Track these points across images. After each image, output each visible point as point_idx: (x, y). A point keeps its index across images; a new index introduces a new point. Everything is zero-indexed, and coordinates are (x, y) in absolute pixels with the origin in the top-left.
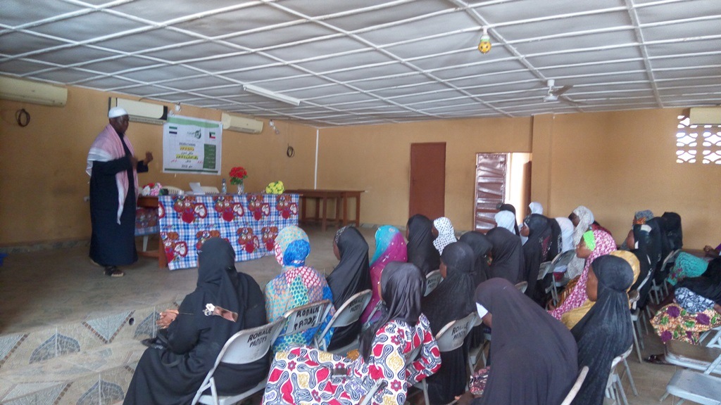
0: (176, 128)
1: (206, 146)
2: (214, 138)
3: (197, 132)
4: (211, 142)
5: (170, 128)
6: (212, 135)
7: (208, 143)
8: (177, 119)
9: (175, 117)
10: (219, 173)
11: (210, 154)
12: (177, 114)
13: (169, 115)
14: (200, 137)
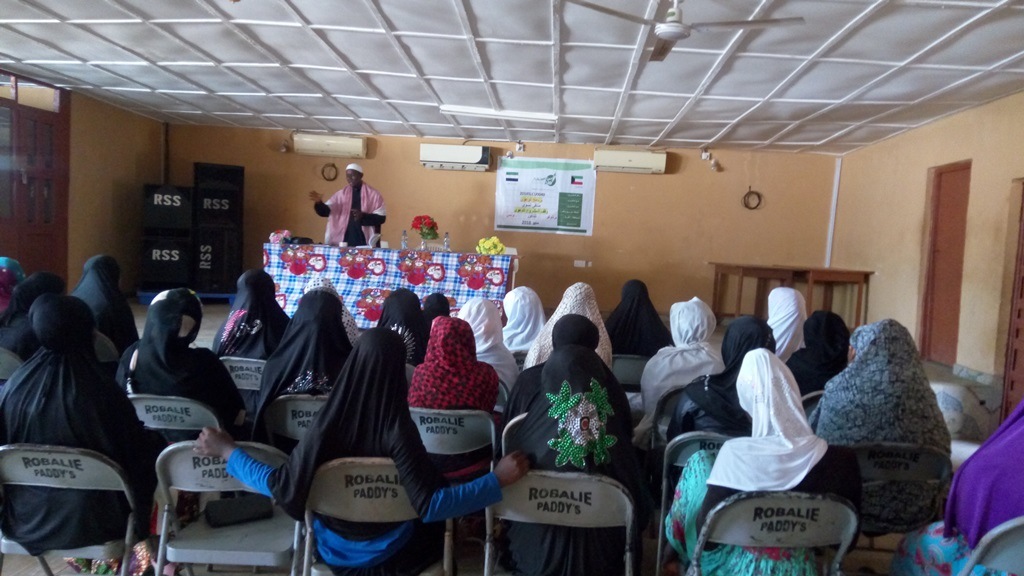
0: (516, 174)
1: (563, 196)
2: (581, 183)
3: (550, 176)
4: (574, 189)
5: (508, 173)
6: (576, 180)
7: (567, 192)
8: (519, 162)
9: (516, 159)
10: (589, 233)
11: (570, 206)
12: (519, 155)
13: (504, 158)
14: (554, 183)
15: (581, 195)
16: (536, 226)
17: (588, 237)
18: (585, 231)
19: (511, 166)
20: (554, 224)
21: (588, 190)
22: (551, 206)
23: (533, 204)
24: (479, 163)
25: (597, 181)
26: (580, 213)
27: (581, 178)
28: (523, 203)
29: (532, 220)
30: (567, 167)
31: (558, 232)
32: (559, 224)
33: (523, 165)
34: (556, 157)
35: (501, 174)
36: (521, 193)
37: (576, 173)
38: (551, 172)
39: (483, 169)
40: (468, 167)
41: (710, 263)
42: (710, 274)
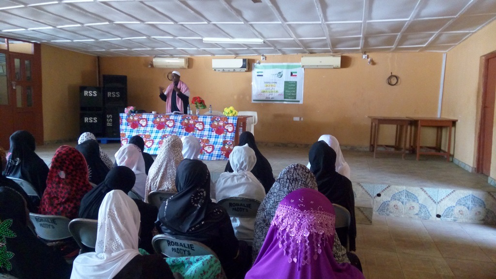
0: (262, 72)
1: (286, 83)
2: (296, 76)
3: (280, 73)
4: (292, 79)
5: (258, 72)
6: (293, 74)
7: (289, 80)
8: (264, 66)
9: (262, 64)
10: (301, 102)
11: (290, 88)
12: (263, 62)
13: (255, 64)
14: (281, 76)
15: (296, 82)
16: (273, 99)
17: (301, 104)
18: (299, 101)
19: (259, 69)
20: (282, 98)
21: (300, 79)
22: (280, 89)
23: (271, 88)
24: (242, 67)
25: (305, 74)
26: (296, 92)
27: (296, 72)
28: (266, 88)
29: (271, 97)
30: (288, 67)
31: (285, 102)
32: (285, 98)
33: (265, 67)
34: (282, 62)
35: (255, 72)
36: (265, 83)
37: (293, 70)
38: (280, 70)
39: (244, 71)
40: (237, 70)
41: (368, 117)
42: (368, 123)
